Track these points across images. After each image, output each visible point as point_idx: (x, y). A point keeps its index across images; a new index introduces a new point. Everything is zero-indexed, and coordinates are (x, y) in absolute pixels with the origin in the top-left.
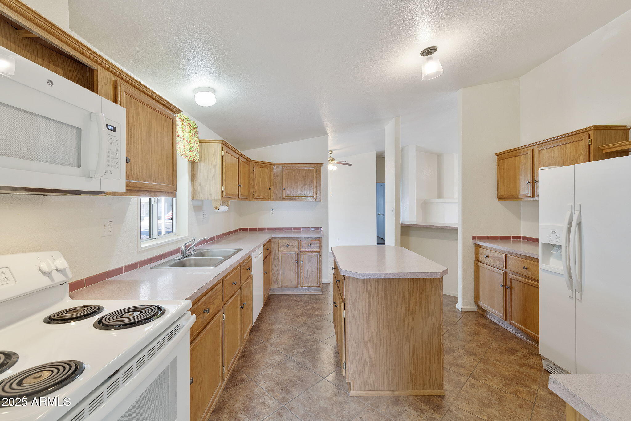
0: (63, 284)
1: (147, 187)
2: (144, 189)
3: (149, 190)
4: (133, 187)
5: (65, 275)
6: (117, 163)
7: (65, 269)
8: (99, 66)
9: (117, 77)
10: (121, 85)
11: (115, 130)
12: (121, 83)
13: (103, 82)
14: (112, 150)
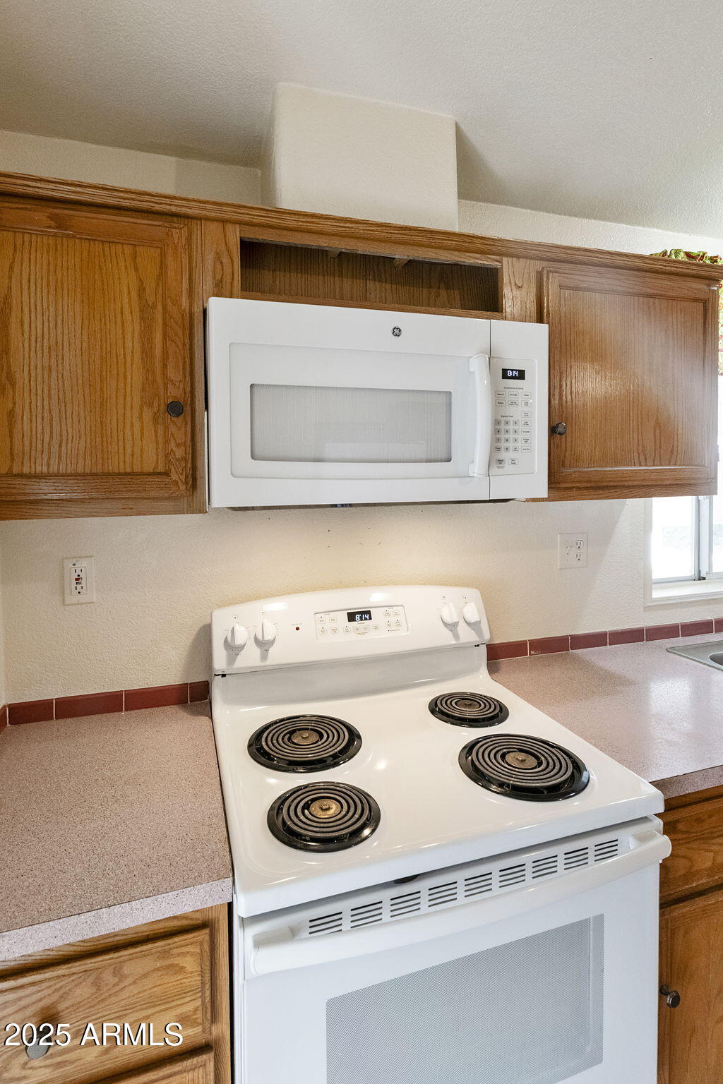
0: (478, 646)
1: (619, 479)
2: (612, 484)
3: (627, 484)
4: (580, 482)
5: (479, 632)
6: (526, 440)
7: (479, 622)
8: (505, 259)
9: (545, 264)
10: (551, 275)
11: (521, 375)
12: (551, 271)
13: (513, 284)
14: (515, 418)
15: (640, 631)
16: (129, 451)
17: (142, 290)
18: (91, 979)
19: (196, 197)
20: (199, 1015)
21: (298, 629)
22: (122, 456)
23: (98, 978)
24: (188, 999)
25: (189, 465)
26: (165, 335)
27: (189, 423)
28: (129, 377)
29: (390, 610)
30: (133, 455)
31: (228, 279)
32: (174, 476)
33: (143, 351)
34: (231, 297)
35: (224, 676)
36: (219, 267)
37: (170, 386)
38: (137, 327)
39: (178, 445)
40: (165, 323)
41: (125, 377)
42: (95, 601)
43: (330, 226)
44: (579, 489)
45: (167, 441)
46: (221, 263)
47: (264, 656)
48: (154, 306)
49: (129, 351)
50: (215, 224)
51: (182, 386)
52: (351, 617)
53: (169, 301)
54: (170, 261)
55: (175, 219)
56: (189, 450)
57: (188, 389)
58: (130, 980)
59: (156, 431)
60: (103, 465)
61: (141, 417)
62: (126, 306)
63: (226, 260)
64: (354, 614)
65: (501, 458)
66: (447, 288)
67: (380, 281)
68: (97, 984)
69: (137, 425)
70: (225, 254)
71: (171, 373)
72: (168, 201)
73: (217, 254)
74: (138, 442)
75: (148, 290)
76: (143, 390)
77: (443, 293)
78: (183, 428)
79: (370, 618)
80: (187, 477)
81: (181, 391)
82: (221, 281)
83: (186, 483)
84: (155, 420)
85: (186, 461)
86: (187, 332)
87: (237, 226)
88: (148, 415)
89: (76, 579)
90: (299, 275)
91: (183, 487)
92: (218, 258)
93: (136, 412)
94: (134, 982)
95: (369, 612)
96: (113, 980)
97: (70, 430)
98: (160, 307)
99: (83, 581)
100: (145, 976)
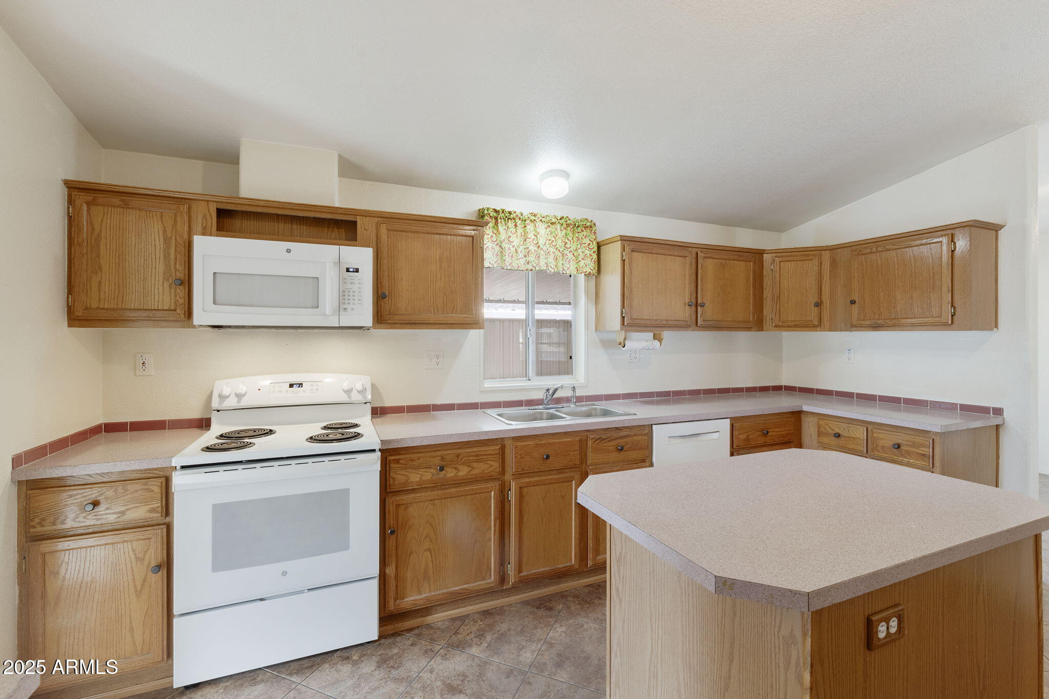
0: (366, 403)
1: (421, 320)
2: (417, 322)
6: (359, 300)
7: (364, 391)
8: (358, 217)
9: (379, 219)
10: (381, 224)
11: (357, 271)
12: (382, 223)
13: (363, 229)
14: (354, 290)
15: (477, 404)
16: (157, 299)
17: (165, 231)
18: (113, 489)
19: (191, 192)
20: (160, 509)
21: (259, 390)
22: (153, 301)
23: (117, 489)
24: (154, 503)
25: (187, 306)
26: (176, 250)
27: (187, 289)
28: (157, 267)
29: (314, 384)
30: (158, 301)
31: (209, 226)
32: (178, 311)
33: (165, 256)
34: (211, 236)
35: (218, 411)
36: (205, 220)
37: (177, 272)
38: (162, 247)
39: (181, 298)
40: (176, 246)
41: (156, 267)
42: (153, 374)
43: (261, 203)
44: (401, 324)
45: (176, 296)
46: (206, 219)
47: (239, 402)
48: (171, 238)
49: (158, 257)
50: (204, 202)
51: (183, 272)
52: (291, 386)
53: (178, 236)
54: (178, 219)
55: (183, 200)
56: (187, 300)
57: (187, 274)
58: (130, 492)
59: (170, 292)
60: (143, 305)
61: (163, 285)
62: (157, 237)
63: (208, 217)
64: (293, 384)
65: (346, 307)
66: (338, 228)
67: (300, 224)
68: (115, 491)
69: (161, 289)
70: (208, 215)
71: (178, 266)
72: (178, 194)
73: (204, 215)
74: (161, 296)
75: (168, 231)
76: (164, 274)
77: (336, 230)
78: (183, 291)
79: (302, 387)
80: (185, 312)
81: (183, 275)
82: (206, 227)
83: (185, 315)
84: (170, 287)
85: (185, 305)
86: (187, 248)
87: (215, 203)
88: (166, 285)
89: (143, 364)
90: (255, 222)
91: (183, 316)
92: (204, 217)
93: (161, 283)
94: (132, 493)
95: (302, 384)
96: (122, 491)
97: (128, 290)
98: (174, 238)
99: (146, 365)
100: (137, 491)
